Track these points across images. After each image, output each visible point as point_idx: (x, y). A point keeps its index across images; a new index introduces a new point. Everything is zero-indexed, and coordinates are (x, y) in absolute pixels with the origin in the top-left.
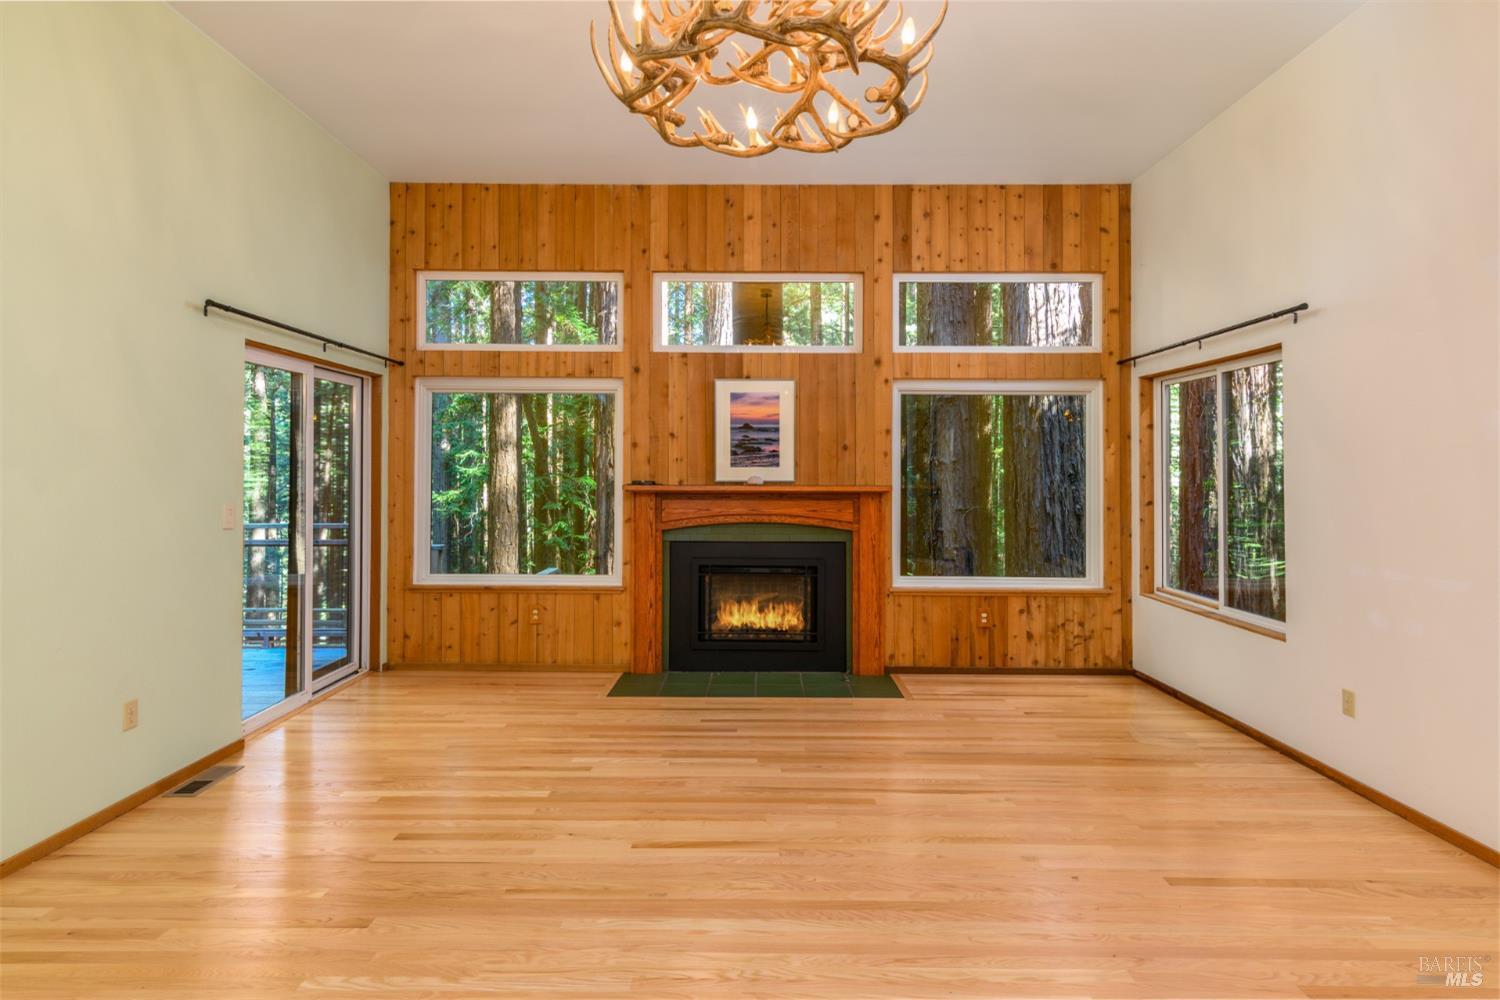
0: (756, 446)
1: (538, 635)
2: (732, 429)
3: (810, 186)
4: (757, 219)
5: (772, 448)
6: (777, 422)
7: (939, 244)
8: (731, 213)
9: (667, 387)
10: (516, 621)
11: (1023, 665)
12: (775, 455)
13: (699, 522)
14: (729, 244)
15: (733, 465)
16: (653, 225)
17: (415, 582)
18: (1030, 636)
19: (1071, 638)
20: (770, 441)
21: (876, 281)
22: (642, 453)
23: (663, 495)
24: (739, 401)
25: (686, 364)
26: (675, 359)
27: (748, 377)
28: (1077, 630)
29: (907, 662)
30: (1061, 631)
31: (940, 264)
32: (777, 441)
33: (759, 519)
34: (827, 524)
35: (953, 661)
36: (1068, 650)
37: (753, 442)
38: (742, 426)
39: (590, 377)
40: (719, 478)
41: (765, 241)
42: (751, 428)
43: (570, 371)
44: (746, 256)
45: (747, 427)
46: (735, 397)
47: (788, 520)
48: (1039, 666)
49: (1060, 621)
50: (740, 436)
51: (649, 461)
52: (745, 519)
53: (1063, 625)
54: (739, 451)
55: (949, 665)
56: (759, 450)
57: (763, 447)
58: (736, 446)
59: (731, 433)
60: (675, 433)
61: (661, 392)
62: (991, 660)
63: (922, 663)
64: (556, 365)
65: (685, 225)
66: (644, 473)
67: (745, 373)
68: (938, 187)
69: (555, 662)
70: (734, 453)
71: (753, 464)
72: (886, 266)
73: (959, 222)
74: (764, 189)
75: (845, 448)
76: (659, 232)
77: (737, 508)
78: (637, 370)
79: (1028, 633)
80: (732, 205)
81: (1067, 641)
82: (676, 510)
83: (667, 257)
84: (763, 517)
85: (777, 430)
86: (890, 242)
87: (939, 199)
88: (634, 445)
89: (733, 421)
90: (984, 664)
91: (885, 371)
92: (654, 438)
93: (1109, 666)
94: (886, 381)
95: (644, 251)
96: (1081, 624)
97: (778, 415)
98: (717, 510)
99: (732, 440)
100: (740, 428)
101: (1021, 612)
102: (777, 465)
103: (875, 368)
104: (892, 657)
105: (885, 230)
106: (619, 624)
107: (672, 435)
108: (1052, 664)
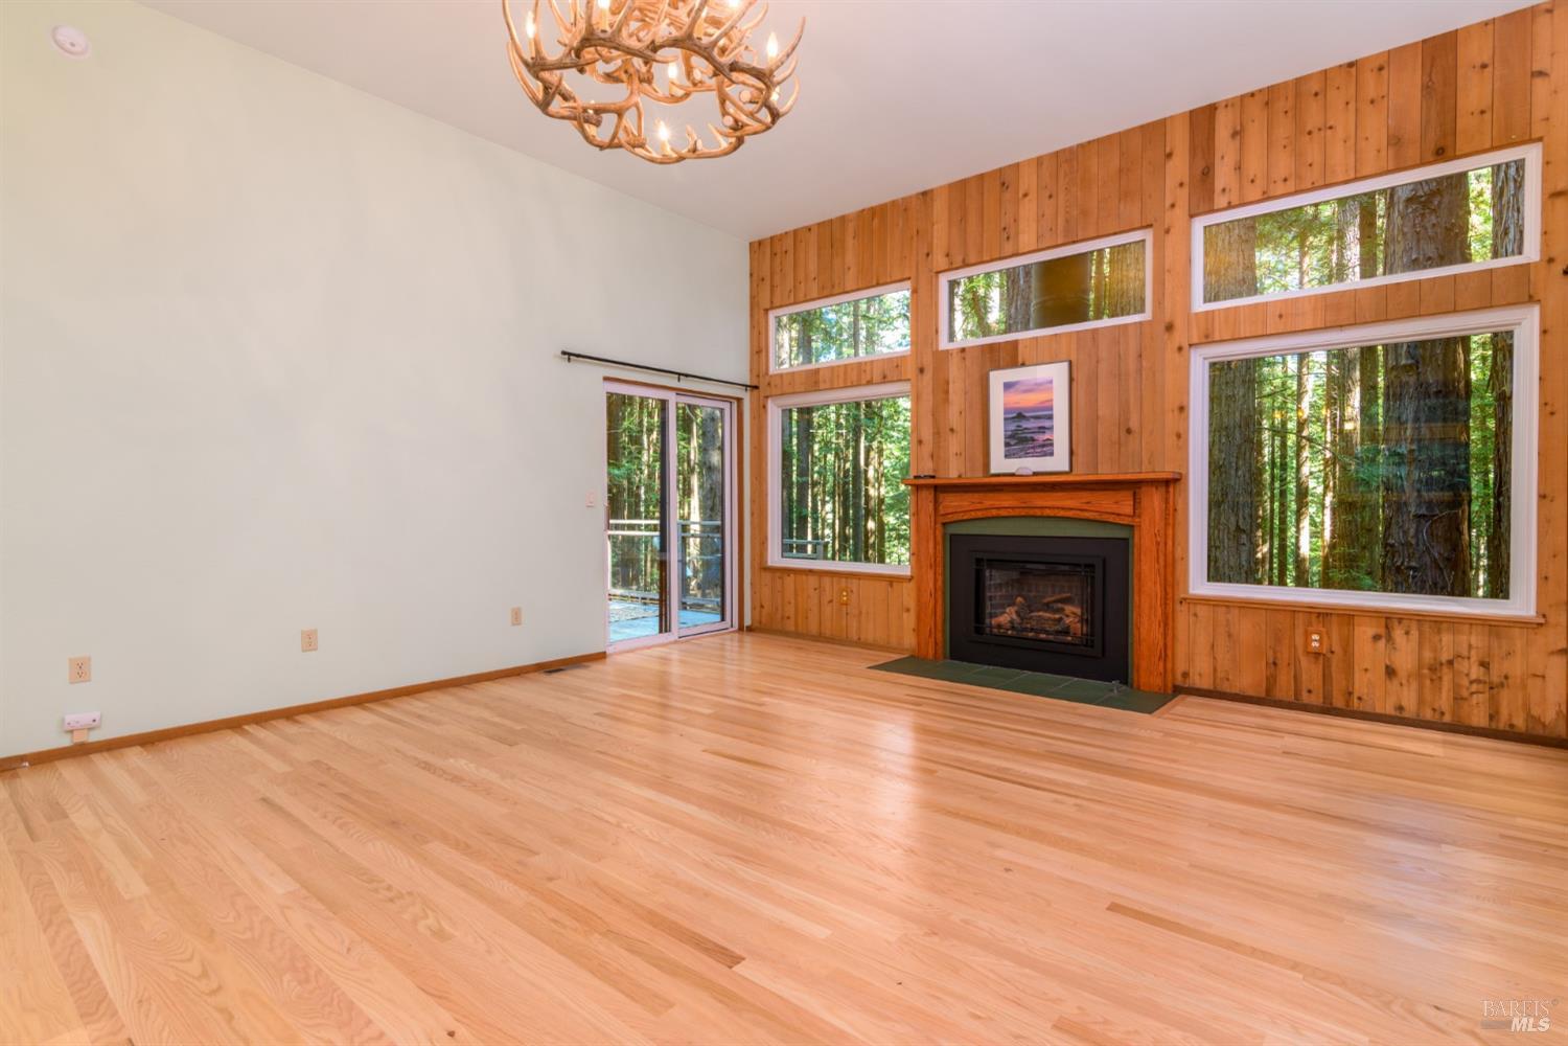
0: (1029, 435)
1: (847, 614)
2: (1005, 419)
3: (1089, 142)
4: (1033, 196)
5: (1046, 436)
6: (1051, 409)
7: (1254, 165)
8: (1007, 195)
9: (948, 383)
10: (831, 601)
11: (1379, 710)
12: (1049, 443)
13: (974, 515)
14: (1005, 229)
15: (1006, 456)
16: (935, 227)
17: (770, 563)
18: (1390, 672)
19: (1465, 682)
20: (1042, 430)
21: (1167, 231)
22: (927, 448)
23: (940, 489)
24: (1012, 390)
25: (964, 359)
26: (954, 355)
27: (1023, 365)
28: (1476, 672)
29: (1205, 683)
30: (1445, 670)
31: (1254, 192)
32: (1051, 428)
33: (1031, 512)
34: (1105, 517)
35: (1268, 691)
36: (1458, 699)
37: (1026, 434)
38: (1016, 416)
39: (884, 382)
40: (994, 470)
41: (1041, 216)
42: (1024, 417)
43: (869, 378)
44: (1021, 237)
45: (1020, 416)
46: (1008, 386)
47: (1062, 513)
48: (1406, 715)
49: (1444, 657)
50: (1013, 427)
51: (932, 456)
52: (1017, 512)
53: (1450, 663)
54: (1012, 442)
55: (1263, 695)
56: (1033, 440)
57: (1036, 436)
58: (1011, 437)
59: (1005, 424)
60: (955, 428)
61: (942, 389)
62: (1327, 696)
63: (1226, 688)
64: (859, 375)
65: (963, 219)
66: (927, 468)
67: (1020, 361)
68: (1252, 95)
69: (859, 639)
70: (1007, 445)
71: (1027, 455)
72: (1181, 211)
73: (1283, 129)
74: (1039, 161)
75: (1129, 431)
76: (940, 234)
77: (1007, 501)
78: (922, 371)
79: (1387, 667)
80: (1007, 187)
81: (1456, 686)
82: (952, 503)
83: (947, 255)
84: (1036, 510)
85: (1050, 417)
86: (1186, 180)
87: (1255, 110)
88: (920, 442)
89: (1006, 411)
90: (1316, 699)
91: (1179, 337)
92: (937, 434)
93: (1539, 731)
94: (1180, 349)
95: (928, 255)
96: (1484, 665)
97: (1052, 400)
98: (988, 503)
99: (1005, 431)
100: (1013, 418)
101: (1376, 638)
102: (1052, 454)
103: (1166, 336)
104: (1185, 675)
105: (1179, 168)
106: (908, 610)
107: (952, 430)
108: (1428, 715)
